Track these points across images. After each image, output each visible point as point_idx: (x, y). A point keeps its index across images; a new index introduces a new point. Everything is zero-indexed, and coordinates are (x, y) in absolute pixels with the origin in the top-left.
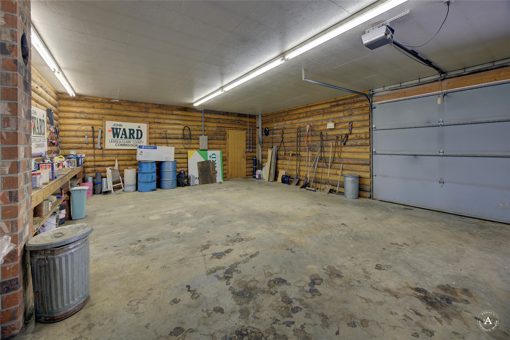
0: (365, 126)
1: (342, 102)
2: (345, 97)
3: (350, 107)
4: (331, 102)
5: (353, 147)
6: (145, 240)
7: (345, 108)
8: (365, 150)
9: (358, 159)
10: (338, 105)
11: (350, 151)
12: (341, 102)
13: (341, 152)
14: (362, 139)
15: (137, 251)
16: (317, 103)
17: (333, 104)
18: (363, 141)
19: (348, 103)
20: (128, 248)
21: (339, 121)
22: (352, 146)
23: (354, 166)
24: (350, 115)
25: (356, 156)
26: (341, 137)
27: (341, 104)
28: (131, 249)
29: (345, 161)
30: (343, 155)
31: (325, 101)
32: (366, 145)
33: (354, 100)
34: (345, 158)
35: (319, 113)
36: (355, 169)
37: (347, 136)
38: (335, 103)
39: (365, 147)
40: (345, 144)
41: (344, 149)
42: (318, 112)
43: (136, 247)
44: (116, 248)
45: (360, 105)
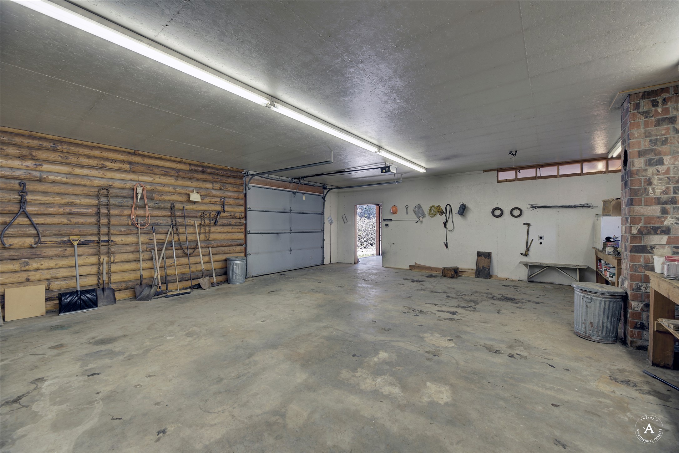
0: (239, 205)
1: (211, 171)
2: (215, 166)
3: (222, 180)
4: (190, 165)
5: (225, 227)
6: (502, 353)
7: (215, 179)
8: (240, 230)
9: (231, 240)
10: (203, 172)
11: (222, 231)
12: (209, 170)
13: (210, 232)
14: (236, 218)
15: (521, 346)
16: (163, 157)
17: (197, 168)
18: (238, 221)
19: (219, 174)
20: (531, 354)
21: (206, 194)
22: (224, 225)
23: (226, 248)
24: (221, 189)
25: (229, 236)
26: (208, 214)
27: (208, 172)
28: (528, 352)
29: (215, 244)
30: (212, 236)
31: (181, 160)
32: (240, 224)
33: (227, 174)
34: (214, 240)
35: (167, 173)
36: (228, 252)
37: (218, 213)
38: (200, 169)
39: (239, 227)
40: (215, 224)
41: (213, 229)
42: (165, 171)
43: (521, 351)
44: (549, 362)
45: (234, 181)
